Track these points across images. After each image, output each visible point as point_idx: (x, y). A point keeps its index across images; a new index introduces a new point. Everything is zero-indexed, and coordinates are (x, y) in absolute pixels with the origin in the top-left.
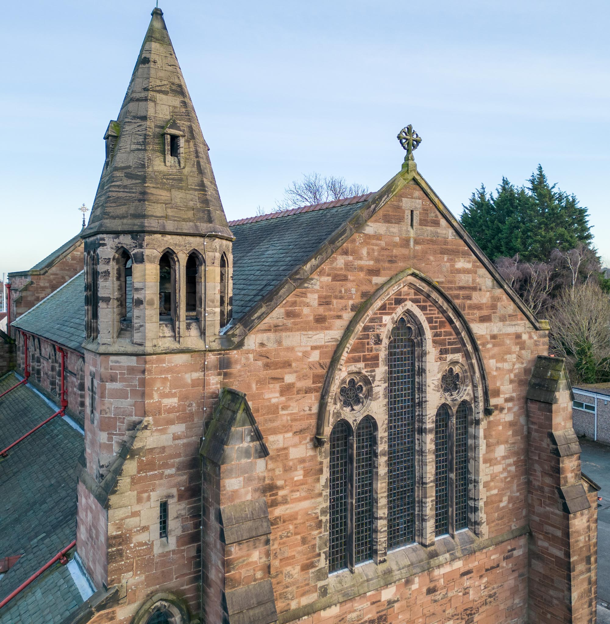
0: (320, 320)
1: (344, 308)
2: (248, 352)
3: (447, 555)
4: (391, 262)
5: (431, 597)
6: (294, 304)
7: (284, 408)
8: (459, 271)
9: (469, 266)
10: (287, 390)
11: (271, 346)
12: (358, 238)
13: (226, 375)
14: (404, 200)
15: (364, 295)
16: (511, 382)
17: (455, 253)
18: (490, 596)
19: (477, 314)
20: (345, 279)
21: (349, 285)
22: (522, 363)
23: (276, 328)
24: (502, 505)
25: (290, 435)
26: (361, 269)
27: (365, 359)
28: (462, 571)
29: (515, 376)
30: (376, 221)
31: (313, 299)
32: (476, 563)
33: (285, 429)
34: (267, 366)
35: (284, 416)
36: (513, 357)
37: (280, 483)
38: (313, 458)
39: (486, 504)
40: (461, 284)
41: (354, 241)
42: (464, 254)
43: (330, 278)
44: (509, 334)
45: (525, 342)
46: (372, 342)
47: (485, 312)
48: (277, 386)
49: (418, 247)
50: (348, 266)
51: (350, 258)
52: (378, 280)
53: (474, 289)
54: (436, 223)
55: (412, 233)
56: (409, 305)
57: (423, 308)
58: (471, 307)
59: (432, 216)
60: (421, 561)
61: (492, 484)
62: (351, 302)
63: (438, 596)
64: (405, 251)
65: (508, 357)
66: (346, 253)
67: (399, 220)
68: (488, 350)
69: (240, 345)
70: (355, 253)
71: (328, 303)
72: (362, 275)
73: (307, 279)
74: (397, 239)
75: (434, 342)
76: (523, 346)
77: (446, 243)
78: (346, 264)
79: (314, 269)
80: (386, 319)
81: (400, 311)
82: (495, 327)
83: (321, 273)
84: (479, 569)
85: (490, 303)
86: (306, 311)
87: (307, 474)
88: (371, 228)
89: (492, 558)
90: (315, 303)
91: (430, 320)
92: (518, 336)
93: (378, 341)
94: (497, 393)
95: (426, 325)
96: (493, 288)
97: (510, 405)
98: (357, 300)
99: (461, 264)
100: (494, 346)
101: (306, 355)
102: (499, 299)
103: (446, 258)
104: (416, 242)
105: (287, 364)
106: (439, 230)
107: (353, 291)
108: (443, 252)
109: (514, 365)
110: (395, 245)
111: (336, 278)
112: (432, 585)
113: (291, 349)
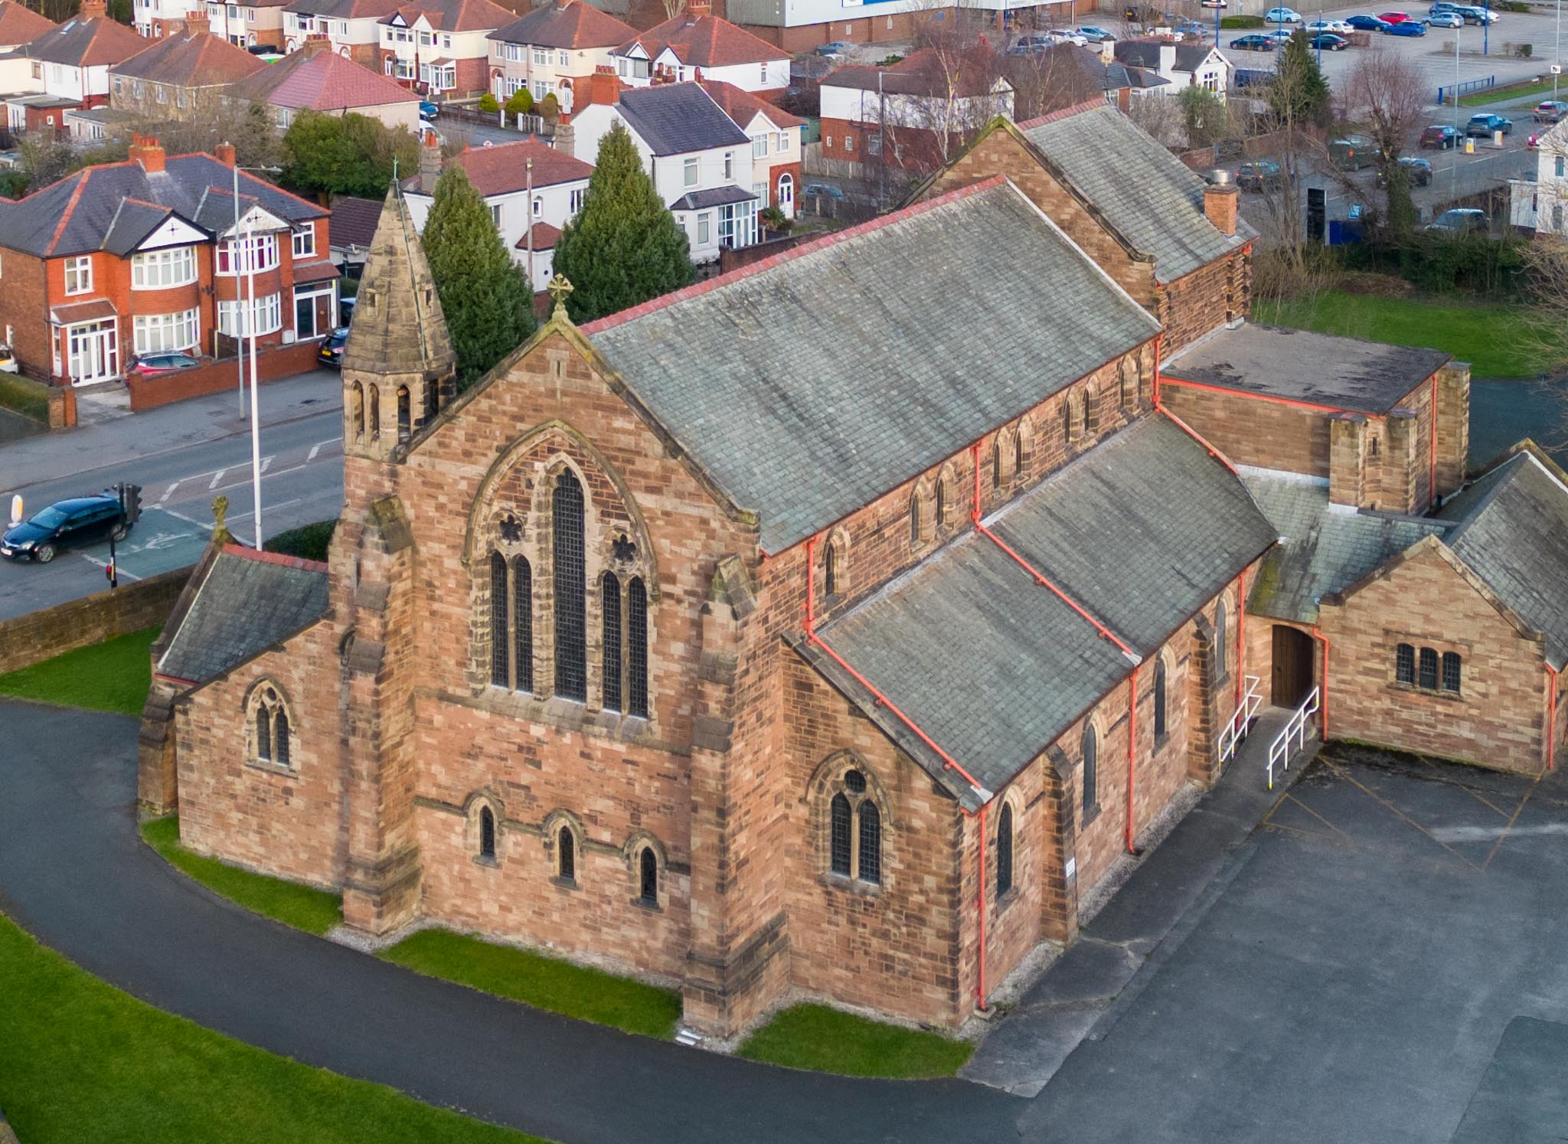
0: (467, 454)
1: (490, 448)
2: (409, 469)
3: (605, 730)
4: (535, 410)
5: (586, 761)
6: (444, 436)
7: (439, 522)
8: (617, 431)
9: (632, 427)
10: (440, 507)
11: (427, 468)
12: (501, 384)
13: (395, 483)
14: (549, 350)
15: (508, 438)
16: (694, 573)
17: (612, 410)
18: (664, 806)
19: (643, 482)
20: (489, 421)
21: (494, 427)
22: (711, 555)
23: (430, 454)
24: (680, 712)
25: (444, 546)
26: (504, 413)
27: (517, 500)
28: (625, 757)
29: (700, 567)
30: (519, 369)
31: (460, 434)
32: (643, 759)
33: (441, 540)
34: (424, 483)
35: (439, 530)
36: (697, 545)
37: (437, 583)
38: (463, 574)
39: (657, 699)
40: (620, 445)
41: (497, 386)
42: (625, 413)
43: (474, 419)
44: (689, 516)
45: (714, 531)
46: (523, 485)
47: (653, 483)
48: (433, 502)
49: (567, 400)
50: (492, 410)
51: (494, 402)
52: (520, 426)
53: (638, 453)
54: (588, 376)
55: (559, 384)
56: (563, 456)
57: (580, 463)
58: (632, 473)
59: (581, 368)
60: (573, 719)
61: (665, 682)
62: (495, 444)
63: (597, 766)
64: (551, 402)
65: (689, 542)
66: (489, 397)
67: (545, 369)
68: (659, 527)
69: (403, 461)
70: (498, 397)
71: (474, 441)
72: (506, 420)
73: (453, 417)
74: (542, 389)
75: (594, 500)
76: (711, 535)
77: (599, 398)
78: (491, 407)
79: (461, 408)
80: (538, 466)
81: (553, 459)
82: (669, 503)
83: (468, 413)
84: (648, 768)
85: (660, 473)
86: (454, 443)
87: (458, 584)
88: (514, 376)
89: (667, 765)
90: (463, 439)
91: (589, 477)
92: (704, 522)
93: (530, 485)
94: (672, 579)
95: (583, 481)
96: (664, 456)
97: (693, 600)
98: (500, 441)
99: (619, 423)
100: (667, 523)
101: (455, 482)
102: (673, 471)
103: (600, 413)
104: (564, 394)
105: (440, 486)
106: (590, 384)
107: (498, 433)
108: (597, 407)
109: (698, 554)
110: (540, 395)
111: (480, 418)
112: (587, 751)
113: (443, 474)
